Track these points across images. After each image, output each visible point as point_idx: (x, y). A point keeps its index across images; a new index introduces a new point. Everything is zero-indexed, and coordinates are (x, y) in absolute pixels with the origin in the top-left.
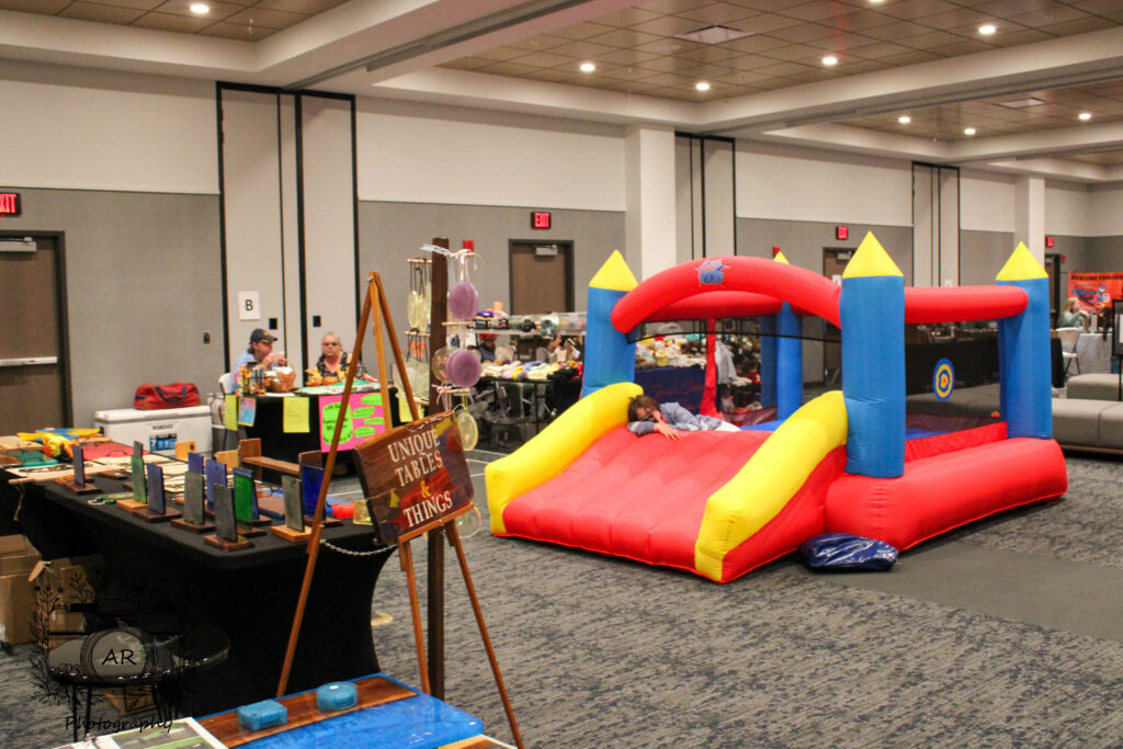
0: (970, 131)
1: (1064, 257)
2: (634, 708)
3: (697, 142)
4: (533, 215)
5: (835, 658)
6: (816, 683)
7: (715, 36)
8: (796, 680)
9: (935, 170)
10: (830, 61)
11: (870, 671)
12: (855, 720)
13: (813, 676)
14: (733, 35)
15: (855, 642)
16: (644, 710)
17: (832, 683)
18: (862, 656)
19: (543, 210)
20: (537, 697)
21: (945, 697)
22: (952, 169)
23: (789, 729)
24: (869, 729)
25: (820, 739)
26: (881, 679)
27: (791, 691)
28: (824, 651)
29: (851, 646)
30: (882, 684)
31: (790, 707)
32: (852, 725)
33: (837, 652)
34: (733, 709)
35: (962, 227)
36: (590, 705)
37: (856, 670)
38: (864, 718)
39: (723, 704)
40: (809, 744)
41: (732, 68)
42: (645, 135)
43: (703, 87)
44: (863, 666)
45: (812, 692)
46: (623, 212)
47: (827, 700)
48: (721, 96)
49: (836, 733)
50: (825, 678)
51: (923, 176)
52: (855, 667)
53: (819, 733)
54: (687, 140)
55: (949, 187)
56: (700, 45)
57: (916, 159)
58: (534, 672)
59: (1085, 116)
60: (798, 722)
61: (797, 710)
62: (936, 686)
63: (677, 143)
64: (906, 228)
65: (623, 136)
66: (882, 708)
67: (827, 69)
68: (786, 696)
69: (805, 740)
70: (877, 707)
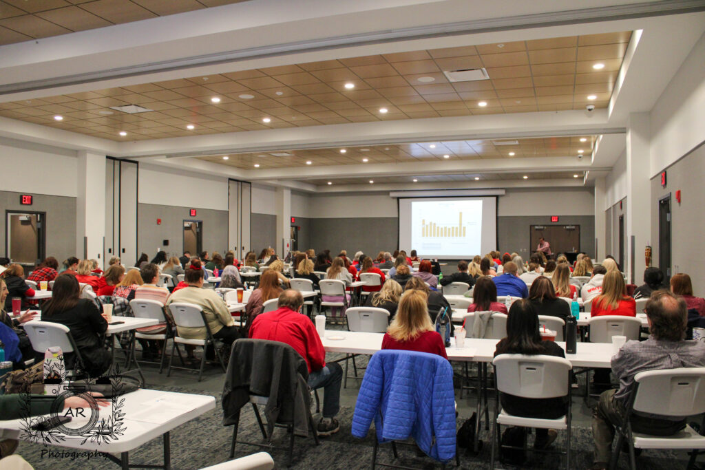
0: (257, 166)
1: (299, 228)
2: (97, 461)
3: (117, 163)
4: (21, 197)
5: (200, 425)
6: (192, 438)
7: (131, 109)
8: (181, 437)
9: (240, 183)
10: (191, 127)
11: (217, 429)
12: (212, 453)
13: (190, 434)
14: (140, 110)
15: (209, 416)
16: (103, 462)
17: (200, 437)
18: (213, 422)
19: (27, 195)
20: (40, 464)
21: (253, 437)
22: (248, 182)
23: (181, 461)
24: (219, 456)
25: (196, 463)
26: (223, 433)
27: (179, 443)
28: (194, 423)
29: (207, 418)
30: (224, 435)
31: (180, 451)
32: (211, 455)
33: (200, 422)
34: (151, 455)
35: (252, 212)
36: (72, 463)
37: (211, 429)
38: (216, 451)
39: (145, 454)
40: (191, 467)
41: (138, 126)
42: (89, 157)
43: (123, 134)
44: (214, 427)
45: (190, 442)
46: (75, 198)
47: (198, 445)
48: (133, 140)
49: (204, 460)
50: (196, 435)
51: (234, 185)
52: (210, 428)
53: (196, 461)
54: (112, 161)
55: (246, 192)
56: (122, 113)
57: (231, 177)
58: (36, 451)
59: (309, 163)
60: (185, 457)
61: (183, 451)
62: (249, 432)
63: (107, 162)
64: (225, 211)
65: (77, 156)
66: (224, 445)
67: (189, 130)
68: (177, 445)
69: (189, 465)
70: (222, 445)
